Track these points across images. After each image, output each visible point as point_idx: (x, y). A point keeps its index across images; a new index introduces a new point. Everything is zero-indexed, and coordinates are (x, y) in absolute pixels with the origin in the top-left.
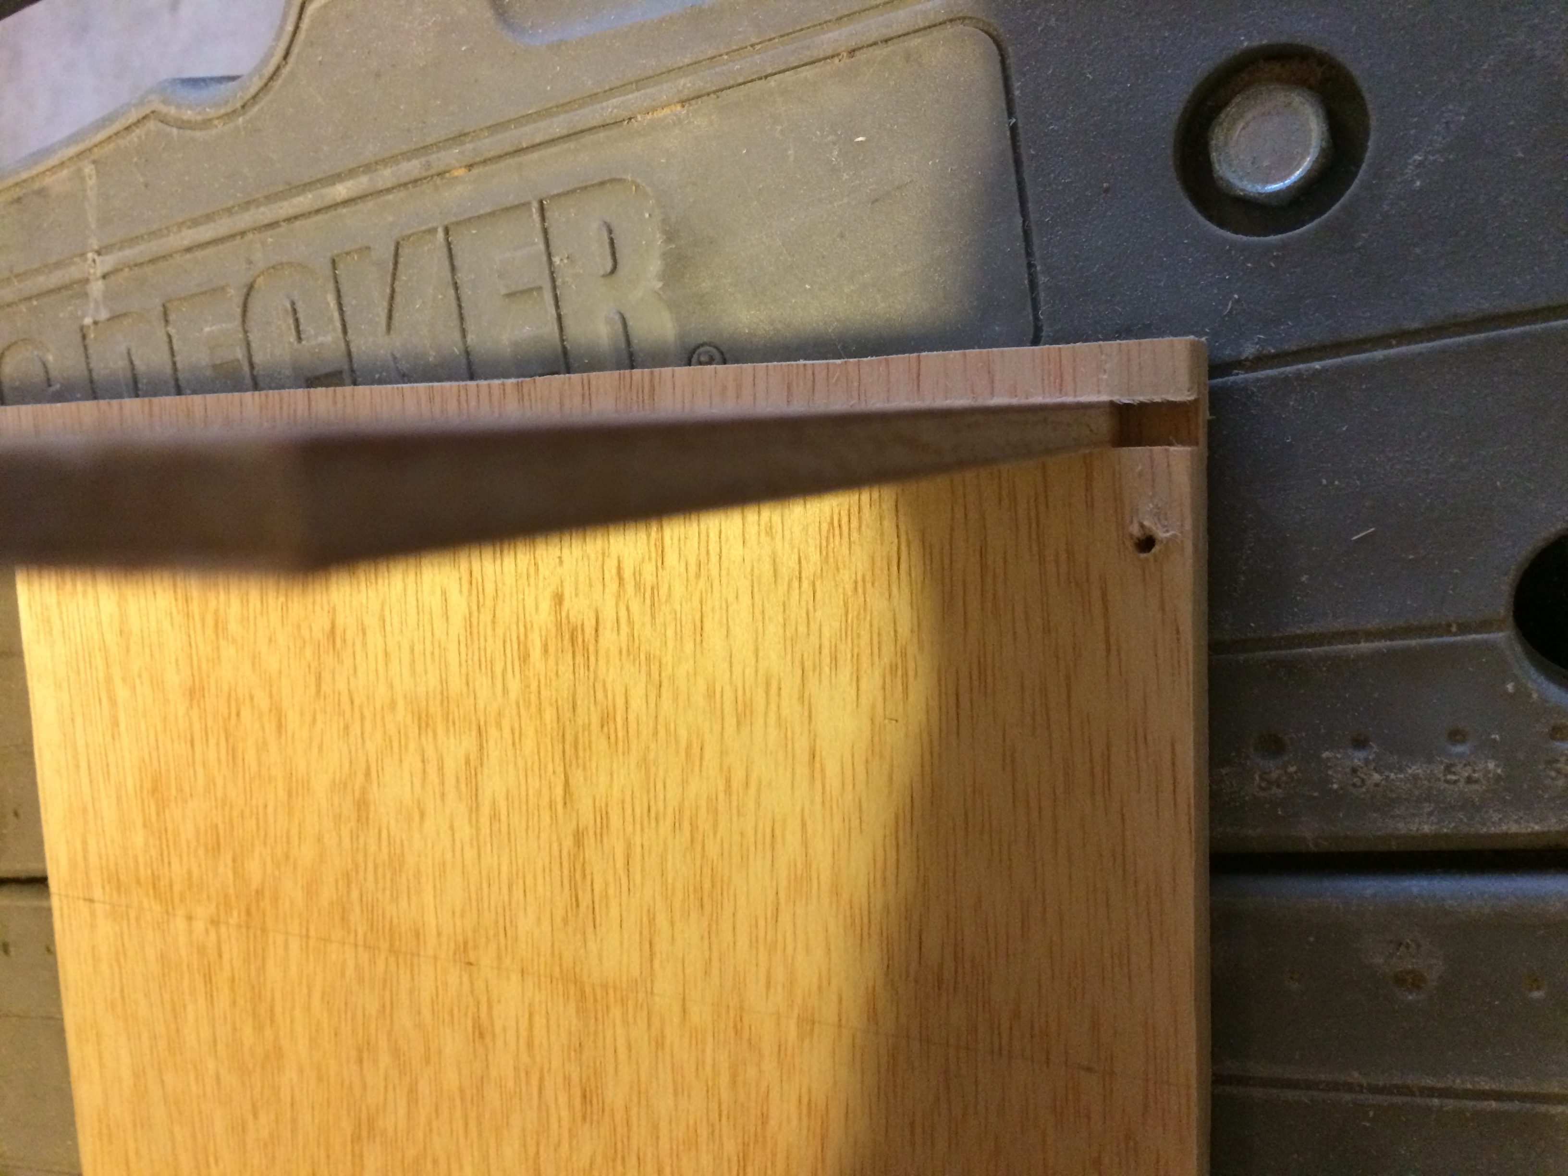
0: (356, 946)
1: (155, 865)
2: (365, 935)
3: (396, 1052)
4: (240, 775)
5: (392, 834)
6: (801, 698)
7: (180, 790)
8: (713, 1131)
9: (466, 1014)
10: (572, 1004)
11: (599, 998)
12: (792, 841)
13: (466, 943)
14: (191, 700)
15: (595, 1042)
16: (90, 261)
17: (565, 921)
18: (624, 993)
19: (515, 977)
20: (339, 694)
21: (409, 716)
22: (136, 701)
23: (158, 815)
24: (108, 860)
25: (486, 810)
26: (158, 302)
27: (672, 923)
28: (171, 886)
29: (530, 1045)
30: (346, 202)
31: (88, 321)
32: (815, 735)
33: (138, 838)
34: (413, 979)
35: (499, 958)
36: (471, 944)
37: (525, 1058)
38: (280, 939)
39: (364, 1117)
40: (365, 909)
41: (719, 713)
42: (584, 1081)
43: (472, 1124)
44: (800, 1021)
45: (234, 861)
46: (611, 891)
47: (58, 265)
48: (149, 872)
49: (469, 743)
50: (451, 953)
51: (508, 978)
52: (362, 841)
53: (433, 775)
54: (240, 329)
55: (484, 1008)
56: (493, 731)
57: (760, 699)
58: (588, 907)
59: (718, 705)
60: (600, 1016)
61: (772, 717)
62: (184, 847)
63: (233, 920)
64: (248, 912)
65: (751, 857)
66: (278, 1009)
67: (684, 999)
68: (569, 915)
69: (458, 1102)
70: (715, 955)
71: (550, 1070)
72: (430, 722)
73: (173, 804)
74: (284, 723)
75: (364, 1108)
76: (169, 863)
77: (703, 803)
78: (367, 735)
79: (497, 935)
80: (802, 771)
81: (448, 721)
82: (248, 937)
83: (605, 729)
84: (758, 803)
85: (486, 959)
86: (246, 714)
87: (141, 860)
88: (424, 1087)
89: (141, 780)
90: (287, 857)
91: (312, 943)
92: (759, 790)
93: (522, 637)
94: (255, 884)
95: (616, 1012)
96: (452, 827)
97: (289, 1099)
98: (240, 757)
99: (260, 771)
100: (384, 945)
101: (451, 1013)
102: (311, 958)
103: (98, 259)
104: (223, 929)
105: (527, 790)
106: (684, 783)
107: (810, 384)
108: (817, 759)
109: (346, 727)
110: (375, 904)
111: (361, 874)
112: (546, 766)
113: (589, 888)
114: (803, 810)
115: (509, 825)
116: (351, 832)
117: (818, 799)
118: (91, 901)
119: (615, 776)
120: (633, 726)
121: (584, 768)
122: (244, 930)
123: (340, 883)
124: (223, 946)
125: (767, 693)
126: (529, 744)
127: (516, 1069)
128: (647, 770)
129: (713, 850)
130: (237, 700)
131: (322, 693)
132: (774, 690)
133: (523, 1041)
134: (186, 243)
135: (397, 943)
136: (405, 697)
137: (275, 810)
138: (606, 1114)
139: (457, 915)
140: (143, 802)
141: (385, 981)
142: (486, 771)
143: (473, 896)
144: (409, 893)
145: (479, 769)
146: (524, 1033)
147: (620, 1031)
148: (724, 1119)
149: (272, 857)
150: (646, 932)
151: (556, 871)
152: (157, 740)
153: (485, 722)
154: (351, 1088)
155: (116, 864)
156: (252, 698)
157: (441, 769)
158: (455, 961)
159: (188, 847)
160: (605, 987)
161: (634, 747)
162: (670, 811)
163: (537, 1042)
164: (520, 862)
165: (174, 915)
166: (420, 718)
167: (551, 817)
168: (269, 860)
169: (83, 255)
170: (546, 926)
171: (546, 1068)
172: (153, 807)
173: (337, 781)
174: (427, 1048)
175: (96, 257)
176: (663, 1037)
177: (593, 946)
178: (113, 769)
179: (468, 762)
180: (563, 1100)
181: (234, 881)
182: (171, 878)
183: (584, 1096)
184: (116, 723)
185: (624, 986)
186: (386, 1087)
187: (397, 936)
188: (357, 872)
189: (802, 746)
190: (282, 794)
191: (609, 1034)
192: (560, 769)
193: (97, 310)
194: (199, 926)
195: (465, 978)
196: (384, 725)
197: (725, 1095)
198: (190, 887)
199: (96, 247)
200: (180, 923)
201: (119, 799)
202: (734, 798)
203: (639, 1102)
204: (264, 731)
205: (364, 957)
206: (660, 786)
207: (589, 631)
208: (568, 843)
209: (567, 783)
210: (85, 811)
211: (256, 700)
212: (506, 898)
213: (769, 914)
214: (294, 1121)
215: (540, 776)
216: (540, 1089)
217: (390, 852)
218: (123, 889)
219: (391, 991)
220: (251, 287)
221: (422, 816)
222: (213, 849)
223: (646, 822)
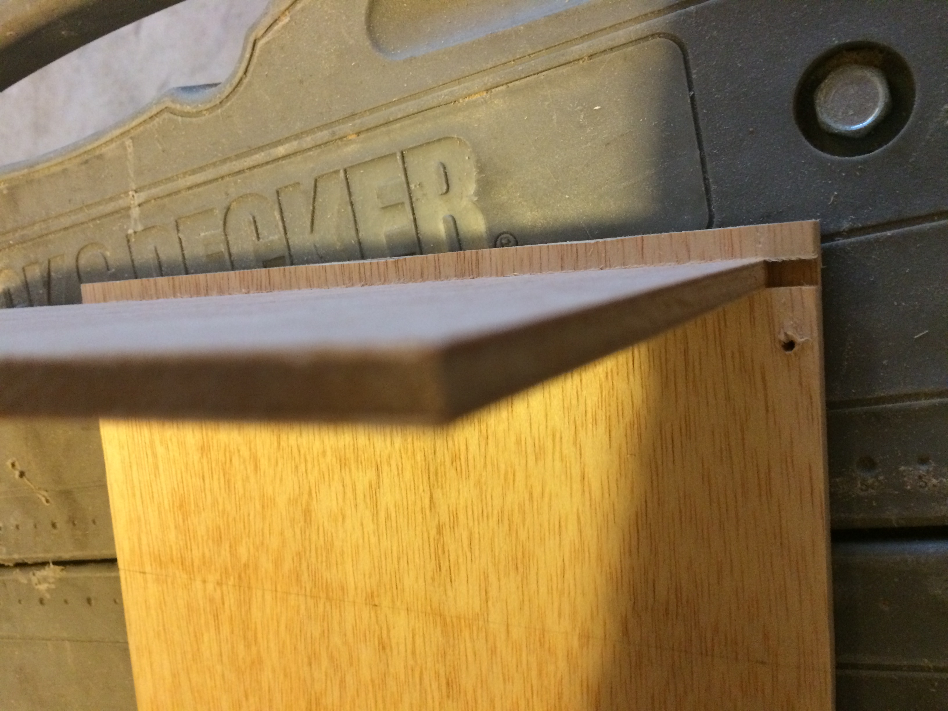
0: (306, 596)
1: (182, 551)
2: (311, 591)
3: (331, 658)
4: (233, 496)
5: (326, 529)
6: (575, 443)
7: (197, 505)
8: (528, 703)
9: (374, 636)
10: (439, 629)
11: (455, 625)
12: (572, 528)
13: (372, 593)
14: (202, 454)
15: (453, 651)
16: (131, 196)
17: (433, 579)
18: (471, 621)
19: (403, 613)
20: (292, 447)
21: (334, 459)
22: (169, 454)
23: (184, 521)
24: (154, 549)
25: (382, 515)
26: (172, 219)
27: (499, 580)
28: (193, 564)
29: (414, 653)
30: (284, 157)
31: (130, 231)
32: (584, 465)
33: (172, 535)
34: (341, 615)
35: (393, 601)
36: (375, 594)
37: (411, 662)
38: (259, 593)
39: (313, 698)
40: (310, 574)
41: (524, 453)
42: (447, 674)
43: (380, 701)
44: (580, 637)
45: (230, 547)
46: (461, 560)
47: (111, 199)
48: (179, 555)
49: (371, 474)
50: (364, 598)
51: (399, 613)
52: (307, 534)
53: (349, 494)
54: (223, 233)
55: (385, 632)
56: (385, 468)
57: (549, 444)
58: (446, 571)
59: (524, 449)
60: (456, 635)
61: (557, 455)
62: (200, 540)
63: (231, 583)
64: (240, 577)
65: (547, 539)
66: (259, 635)
67: (508, 625)
68: (435, 575)
69: (370, 688)
70: (526, 598)
71: (426, 668)
72: (347, 463)
73: (193, 515)
74: (258, 465)
75: (313, 693)
76: (191, 550)
77: (516, 507)
78: (309, 471)
79: (391, 588)
80: (577, 486)
81: (358, 462)
82: (240, 592)
83: (454, 464)
84: (550, 507)
85: (386, 602)
86: (235, 460)
87: (174, 548)
88: (349, 678)
89: (173, 501)
90: (263, 544)
91: (279, 595)
92: (550, 499)
94: (244, 559)
95: (466, 633)
96: (362, 524)
97: (267, 688)
98: (233, 486)
99: (245, 494)
100: (323, 595)
101: (365, 636)
102: (279, 604)
103: (136, 195)
104: (224, 588)
105: (407, 502)
106: (504, 496)
107: (575, 256)
108: (586, 479)
109: (296, 467)
110: (317, 571)
111: (308, 552)
112: (418, 487)
113: (447, 560)
114: (578, 510)
115: (397, 522)
116: (301, 528)
117: (588, 503)
118: (144, 573)
119: (461, 492)
120: (471, 462)
121: (442, 488)
122: (237, 588)
123: (295, 558)
124: (225, 598)
125: (554, 440)
126: (408, 475)
127: (406, 667)
128: (481, 488)
129: (523, 535)
130: (230, 451)
131: (281, 447)
132: (558, 439)
133: (409, 651)
134: (189, 184)
135: (331, 594)
136: (332, 448)
137: (255, 517)
138: (462, 694)
139: (367, 576)
140: (174, 513)
141: (324, 616)
142: (382, 490)
143: (376, 564)
144: (337, 564)
145: (378, 490)
146: (409, 647)
147: (469, 645)
148: (535, 697)
149: (253, 544)
150: (483, 585)
151: (427, 550)
152: (182, 477)
153: (381, 462)
154: (305, 680)
155: (159, 551)
156: (239, 451)
157: (354, 490)
158: (366, 604)
159: (203, 540)
160: (459, 618)
161: (472, 474)
162: (495, 512)
163: (417, 652)
164: (404, 545)
165: (195, 580)
166: (340, 461)
167: (423, 518)
168: (251, 546)
169: (126, 193)
170: (421, 581)
171: (424, 667)
172: (181, 517)
173: (292, 498)
174: (351, 656)
175: (134, 194)
176: (495, 647)
177: (450, 593)
178: (156, 495)
179: (370, 486)
180: (435, 686)
181: (231, 559)
182: (192, 558)
183: (448, 684)
184: (157, 467)
185: (471, 617)
186: (326, 680)
187: (330, 590)
188: (305, 552)
189: (576, 471)
190: (258, 507)
191: (462, 647)
192: (427, 489)
193: (136, 224)
194: (210, 586)
195: (373, 614)
196: (319, 465)
197: (535, 682)
198: (204, 563)
199: (134, 188)
200: (198, 584)
201: (160, 513)
202: (535, 503)
203: (482, 687)
204: (246, 470)
205: (311, 602)
206: (489, 497)
208: (433, 533)
209: (431, 498)
210: (139, 520)
211: (241, 453)
212: (396, 566)
213: (559, 573)
214: (270, 701)
215: (415, 493)
216: (421, 679)
217: (325, 540)
218: (163, 566)
219: (328, 624)
220: (228, 209)
221: (344, 518)
222: (218, 541)
223: (481, 519)
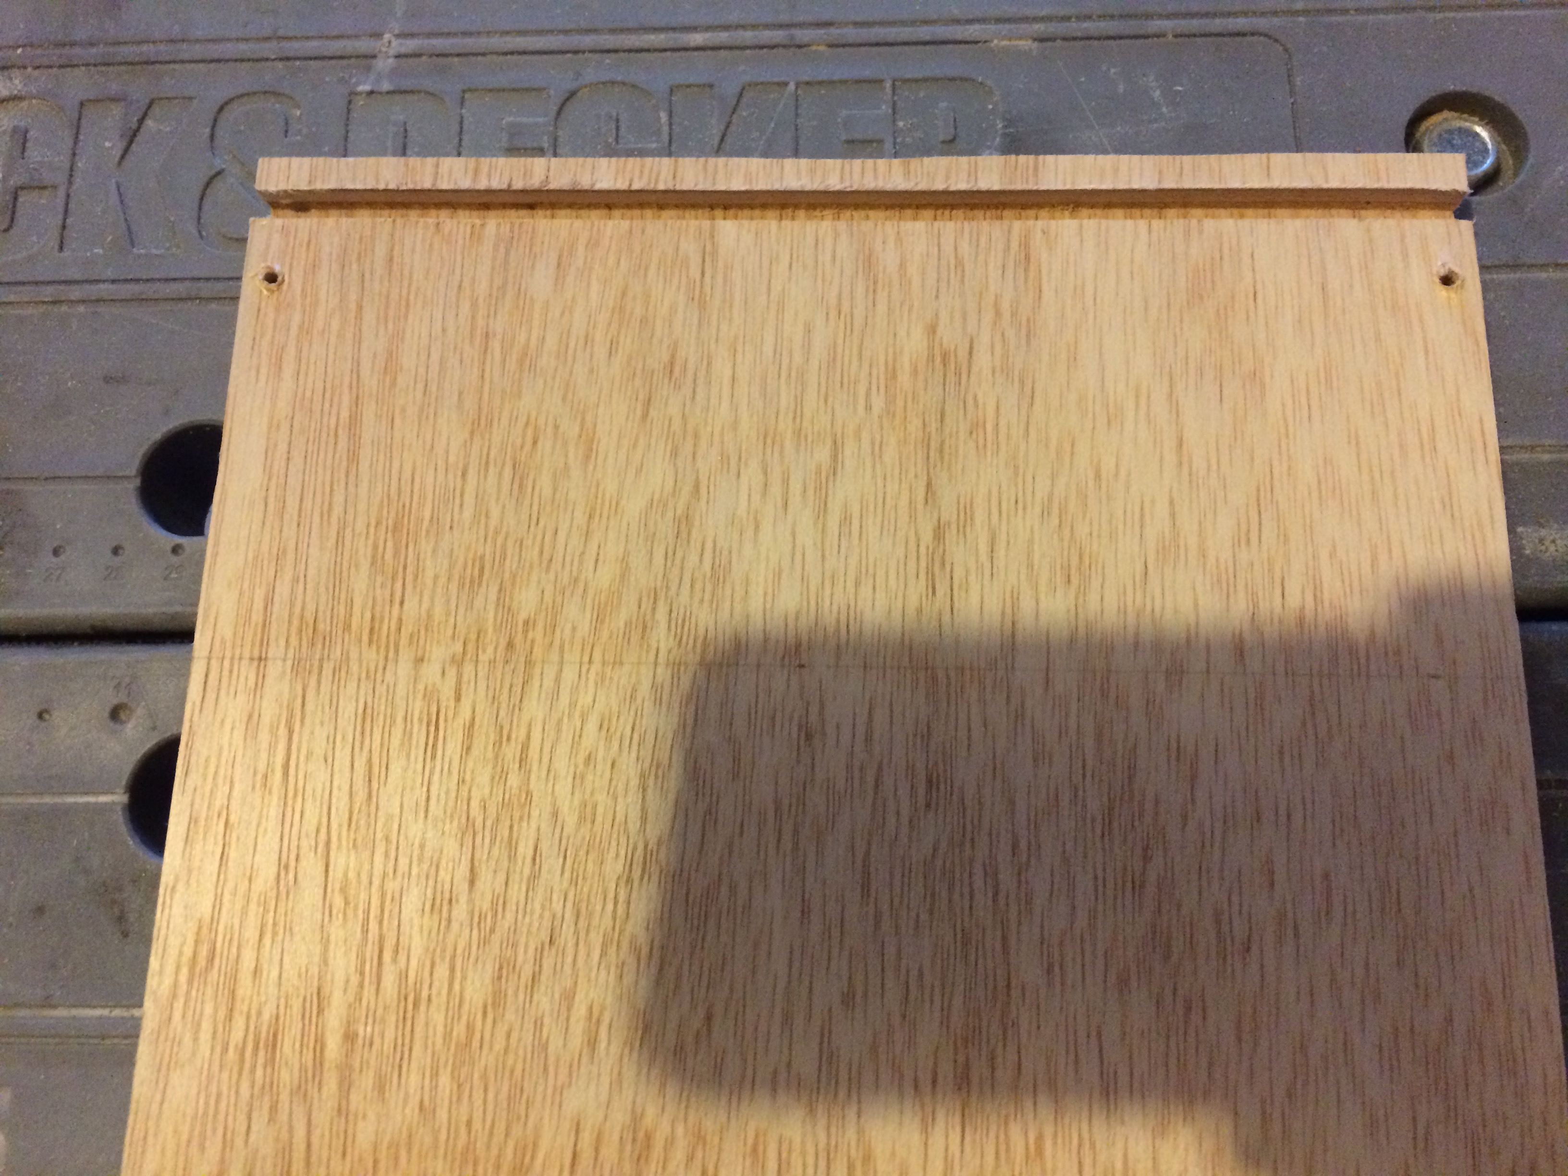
0: (656, 664)
2: (670, 652)
4: (527, 502)
5: (719, 545)
6: (1169, 400)
8: (1076, 793)
9: (791, 719)
10: (922, 692)
11: (953, 683)
12: (1160, 516)
13: (796, 648)
15: (945, 724)
17: (919, 611)
18: (982, 672)
19: (855, 673)
20: (670, 419)
21: (754, 434)
22: (392, 435)
23: (396, 552)
25: (836, 515)
26: (458, 87)
27: (1038, 600)
28: (398, 630)
29: (868, 739)
33: (360, 580)
36: (805, 645)
37: (860, 755)
38: (550, 670)
40: (673, 625)
41: (1090, 415)
42: (930, 766)
44: (1168, 673)
45: (500, 592)
46: (972, 579)
48: (368, 615)
49: (823, 454)
50: (779, 659)
51: (847, 674)
53: (775, 488)
55: (814, 709)
56: (850, 444)
57: (1130, 403)
58: (945, 594)
59: (1091, 408)
60: (953, 698)
61: (1143, 415)
62: (429, 583)
64: (510, 645)
65: (1120, 533)
66: (533, 750)
67: (1047, 671)
68: (925, 603)
69: (771, 815)
70: (1084, 623)
71: (889, 762)
72: (778, 441)
73: (422, 540)
74: (594, 448)
76: (402, 604)
77: (1073, 492)
78: (700, 455)
80: (1170, 457)
81: (798, 437)
82: (504, 671)
83: (974, 436)
84: (1128, 488)
85: (822, 663)
88: (727, 806)
89: (380, 518)
90: (576, 581)
92: (1129, 477)
93: (891, 363)
94: (526, 612)
95: (972, 694)
96: (793, 534)
97: (530, 852)
98: (530, 486)
99: (554, 496)
101: (773, 719)
102: (591, 685)
103: (396, 42)
105: (885, 496)
106: (1053, 477)
108: (1185, 447)
109: (675, 450)
110: (687, 618)
111: (674, 589)
112: (907, 471)
113: (948, 578)
114: (1171, 490)
115: (861, 526)
116: (667, 547)
117: (1185, 480)
119: (982, 474)
120: (1003, 430)
121: (949, 470)
122: (500, 665)
123: (644, 599)
125: (1137, 397)
126: (890, 453)
127: (849, 767)
128: (1016, 468)
129: (1082, 530)
130: (536, 429)
131: (649, 419)
132: (1143, 395)
133: (859, 737)
136: (751, 418)
137: (568, 534)
138: (955, 797)
139: (791, 618)
140: (376, 539)
142: (839, 479)
143: (813, 595)
144: (733, 600)
145: (831, 478)
146: (861, 730)
147: (974, 710)
148: (1088, 779)
149: (555, 583)
150: (1009, 611)
151: (912, 564)
152: (413, 475)
153: (842, 434)
155: (316, 612)
156: (556, 427)
157: (786, 480)
158: (783, 665)
159: (435, 582)
160: (961, 670)
161: (1003, 447)
162: (1038, 500)
163: (876, 736)
164: (871, 559)
165: (396, 660)
166: (766, 436)
167: (910, 516)
168: (549, 587)
169: (377, 35)
171: (885, 761)
172: (391, 544)
174: (737, 763)
175: (393, 39)
176: (1024, 709)
179: (818, 472)
180: (904, 792)
181: (496, 613)
182: (400, 619)
183: (929, 782)
185: (983, 666)
188: (668, 589)
189: (1170, 437)
191: (962, 716)
192: (923, 473)
194: (432, 669)
195: (794, 682)
196: (722, 443)
197: (1090, 755)
198: (428, 626)
199: (396, 32)
201: (339, 541)
202: (1104, 484)
203: (994, 778)
204: (566, 459)
206: (1029, 478)
207: (963, 353)
208: (927, 537)
209: (929, 485)
212: (852, 597)
215: (900, 480)
216: (877, 783)
217: (713, 565)
218: (319, 640)
220: (571, 97)
221: (757, 528)
223: (1012, 513)
